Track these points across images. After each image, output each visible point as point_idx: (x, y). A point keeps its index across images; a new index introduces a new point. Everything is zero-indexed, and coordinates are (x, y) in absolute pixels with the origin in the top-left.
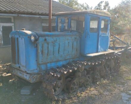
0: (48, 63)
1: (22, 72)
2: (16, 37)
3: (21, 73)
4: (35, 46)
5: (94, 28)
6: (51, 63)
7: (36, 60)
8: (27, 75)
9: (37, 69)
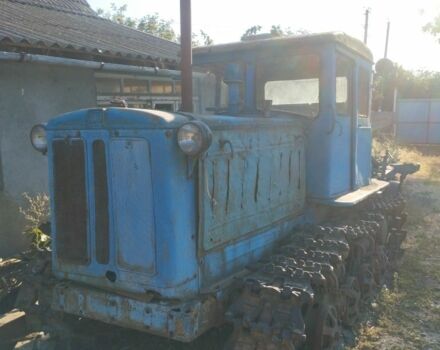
0: (227, 243)
1: (118, 299)
2: (90, 141)
3: (113, 303)
4: (190, 173)
5: (310, 103)
6: (235, 241)
7: (193, 237)
8: (153, 306)
9: (195, 276)
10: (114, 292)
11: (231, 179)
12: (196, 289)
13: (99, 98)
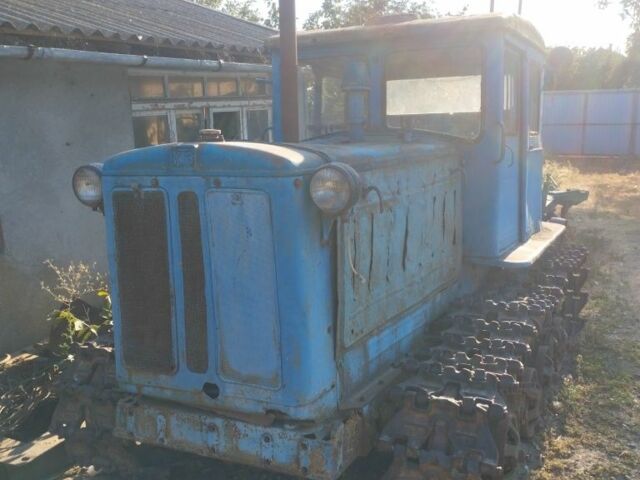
0: (370, 334)
1: (219, 422)
3: (212, 428)
6: (379, 329)
9: (333, 386)
10: (213, 413)
11: (375, 240)
12: (334, 405)
13: (135, 107)
